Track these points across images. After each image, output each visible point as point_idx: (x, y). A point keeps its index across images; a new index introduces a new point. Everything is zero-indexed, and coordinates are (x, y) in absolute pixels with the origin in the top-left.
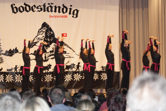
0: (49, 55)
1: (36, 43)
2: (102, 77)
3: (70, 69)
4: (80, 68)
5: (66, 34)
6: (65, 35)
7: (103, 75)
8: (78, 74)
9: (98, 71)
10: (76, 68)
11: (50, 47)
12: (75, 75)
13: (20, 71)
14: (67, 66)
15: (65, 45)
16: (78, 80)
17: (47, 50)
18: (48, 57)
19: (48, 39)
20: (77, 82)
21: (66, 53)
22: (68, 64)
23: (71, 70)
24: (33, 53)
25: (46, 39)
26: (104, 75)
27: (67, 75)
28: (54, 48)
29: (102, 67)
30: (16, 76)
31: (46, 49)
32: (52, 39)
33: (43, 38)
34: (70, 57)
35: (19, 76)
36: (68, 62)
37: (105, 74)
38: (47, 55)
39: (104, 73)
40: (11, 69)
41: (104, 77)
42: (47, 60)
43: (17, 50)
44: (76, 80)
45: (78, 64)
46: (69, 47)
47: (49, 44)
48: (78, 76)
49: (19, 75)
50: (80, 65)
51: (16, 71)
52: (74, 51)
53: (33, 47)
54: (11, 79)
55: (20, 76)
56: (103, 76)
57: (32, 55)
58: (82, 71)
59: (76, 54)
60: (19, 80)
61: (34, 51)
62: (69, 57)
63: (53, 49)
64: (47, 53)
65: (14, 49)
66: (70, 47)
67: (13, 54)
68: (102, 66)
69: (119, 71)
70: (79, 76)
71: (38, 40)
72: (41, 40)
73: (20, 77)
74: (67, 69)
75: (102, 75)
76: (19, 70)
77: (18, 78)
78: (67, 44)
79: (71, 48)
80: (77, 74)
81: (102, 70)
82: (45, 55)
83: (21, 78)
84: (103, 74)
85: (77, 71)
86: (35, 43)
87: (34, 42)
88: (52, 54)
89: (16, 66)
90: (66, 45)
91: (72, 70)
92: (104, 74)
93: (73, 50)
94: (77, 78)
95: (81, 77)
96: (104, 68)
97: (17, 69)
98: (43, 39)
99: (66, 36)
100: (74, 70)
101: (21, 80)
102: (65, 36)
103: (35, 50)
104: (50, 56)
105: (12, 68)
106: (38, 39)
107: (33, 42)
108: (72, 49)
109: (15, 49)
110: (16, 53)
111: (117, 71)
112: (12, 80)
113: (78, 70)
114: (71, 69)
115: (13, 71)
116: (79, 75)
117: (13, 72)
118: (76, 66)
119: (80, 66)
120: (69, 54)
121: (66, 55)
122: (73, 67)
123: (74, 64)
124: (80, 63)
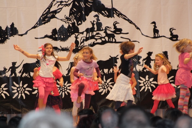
0: (85, 38)
1: (55, 12)
4: (152, 63)
8: (149, 78)
10: (144, 64)
11: (86, 20)
12: (142, 80)
13: (22, 75)
15: (118, 16)
16: (148, 89)
17: (79, 27)
18: (81, 43)
19: (82, 4)
20: (146, 94)
21: (121, 33)
24: (50, 34)
25: (76, 3)
28: (95, 23)
30: (15, 86)
31: (78, 25)
32: (90, 2)
33: (69, 2)
35: (21, 85)
38: (81, 37)
40: (3, 69)
42: (79, 48)
43: (16, 28)
44: (145, 91)
45: (147, 56)
46: (128, 20)
47: (84, 13)
48: (148, 81)
49: (21, 82)
50: (152, 57)
51: (13, 75)
52: (138, 28)
53: (49, 21)
54: (5, 92)
55: (23, 84)
57: (47, 38)
59: (142, 34)
60: (21, 93)
61: (51, 31)
63: (93, 24)
64: (81, 33)
65: (7, 27)
66: (130, 19)
67: (7, 38)
70: (151, 82)
71: (60, 7)
72: (67, 5)
73: (23, 86)
76: (20, 72)
77: (19, 89)
78: (123, 13)
79: (131, 22)
80: (147, 77)
82: (75, 39)
83: (24, 88)
85: (145, 71)
86: (53, 12)
87: (52, 10)
88: (90, 35)
89: (14, 64)
90: (121, 14)
93: (136, 26)
94: (146, 85)
95: (155, 82)
97: (16, 69)
98: (70, 4)
100: (139, 68)
101: (24, 93)
103: (54, 28)
104: (87, 39)
105: (5, 69)
106: (59, 3)
107: (49, 10)
108: (134, 24)
109: (9, 27)
110: (12, 35)
112: (5, 94)
115: (8, 74)
116: (151, 80)
117: (8, 76)
118: (144, 60)
119: (153, 60)
120: (128, 33)
121: (121, 37)
122: (137, 62)
123: (139, 56)
124: (152, 53)
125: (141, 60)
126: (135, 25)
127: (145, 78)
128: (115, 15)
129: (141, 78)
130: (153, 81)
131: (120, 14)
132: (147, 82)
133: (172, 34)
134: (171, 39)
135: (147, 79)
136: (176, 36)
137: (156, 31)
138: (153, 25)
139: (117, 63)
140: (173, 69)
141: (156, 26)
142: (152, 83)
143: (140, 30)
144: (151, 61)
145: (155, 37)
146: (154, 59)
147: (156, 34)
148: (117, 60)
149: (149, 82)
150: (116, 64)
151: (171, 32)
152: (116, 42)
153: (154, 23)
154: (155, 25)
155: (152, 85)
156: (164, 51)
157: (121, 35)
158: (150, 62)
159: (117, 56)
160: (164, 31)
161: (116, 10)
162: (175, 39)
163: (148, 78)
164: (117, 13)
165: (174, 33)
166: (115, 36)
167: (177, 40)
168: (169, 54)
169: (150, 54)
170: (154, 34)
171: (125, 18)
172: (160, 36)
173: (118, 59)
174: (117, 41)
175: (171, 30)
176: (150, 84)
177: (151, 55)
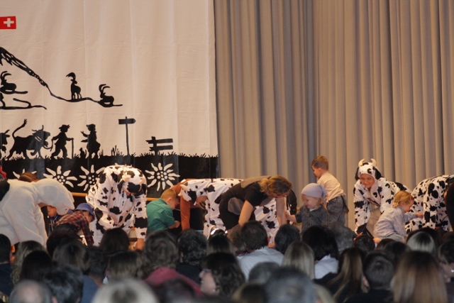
2: (152, 177)
3: (28, 152)
4: (68, 145)
5: (13, 18)
6: (9, 23)
7: (156, 169)
8: (63, 171)
9: (138, 155)
10: (54, 146)
12: (50, 174)
14: (17, 139)
15: (9, 62)
21: (14, 92)
22: (24, 133)
23: (32, 154)
26: (159, 171)
27: (17, 173)
29: (149, 142)
34: (30, 107)
36: (23, 126)
37: (162, 166)
39: (160, 164)
41: (159, 177)
45: (59, 131)
46: (27, 70)
48: (61, 175)
50: (68, 134)
52: (44, 84)
56: (156, 176)
58: (77, 158)
59: (52, 94)
62: (27, 105)
66: (30, 67)
68: (151, 139)
69: (215, 154)
70: (65, 178)
74: (19, 152)
75: (153, 170)
78: (17, 57)
79: (32, 73)
80: (59, 168)
81: (153, 152)
84: (157, 166)
85: (56, 157)
90: (15, 59)
91: (37, 154)
92: (161, 168)
93: (40, 80)
95: (74, 178)
96: (158, 145)
99: (13, 26)
100: (45, 153)
102: (9, 26)
108: (37, 76)
111: (207, 156)
113: (61, 155)
114: (33, 151)
116: (67, 173)
118: (54, 139)
119: (69, 139)
120: (26, 92)
121: (15, 99)
122: (42, 143)
123: (45, 132)
124: (68, 127)
125: (49, 140)
126: (39, 78)
127: (56, 171)
128: (3, 60)
129: (49, 170)
130: (70, 175)
131: (12, 60)
132: (58, 177)
133: (102, 95)
134: (101, 103)
135: (59, 172)
136: (111, 99)
137: (75, 89)
138: (71, 78)
139: (6, 143)
140: (104, 155)
141: (76, 80)
142: (68, 178)
143: (47, 86)
144: (67, 142)
145: (73, 100)
146: (71, 137)
147: (76, 94)
148: (7, 139)
149: (62, 177)
150: (6, 146)
151: (102, 91)
152: (4, 107)
153: (72, 75)
154: (74, 78)
155: (67, 182)
156: (89, 124)
157: (15, 96)
158: (65, 143)
159: (7, 131)
160: (90, 89)
161: (5, 52)
162: (108, 103)
163: (61, 170)
164: (6, 57)
165: (108, 93)
166: (2, 98)
167: (111, 105)
168: (97, 129)
169: (64, 128)
170: (73, 94)
171: (21, 66)
172: (83, 97)
173: (8, 136)
174: (6, 106)
175: (102, 87)
176: (64, 180)
177: (66, 131)
